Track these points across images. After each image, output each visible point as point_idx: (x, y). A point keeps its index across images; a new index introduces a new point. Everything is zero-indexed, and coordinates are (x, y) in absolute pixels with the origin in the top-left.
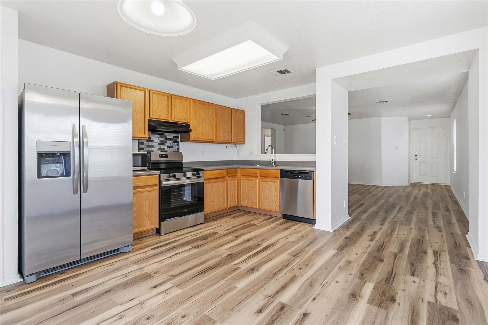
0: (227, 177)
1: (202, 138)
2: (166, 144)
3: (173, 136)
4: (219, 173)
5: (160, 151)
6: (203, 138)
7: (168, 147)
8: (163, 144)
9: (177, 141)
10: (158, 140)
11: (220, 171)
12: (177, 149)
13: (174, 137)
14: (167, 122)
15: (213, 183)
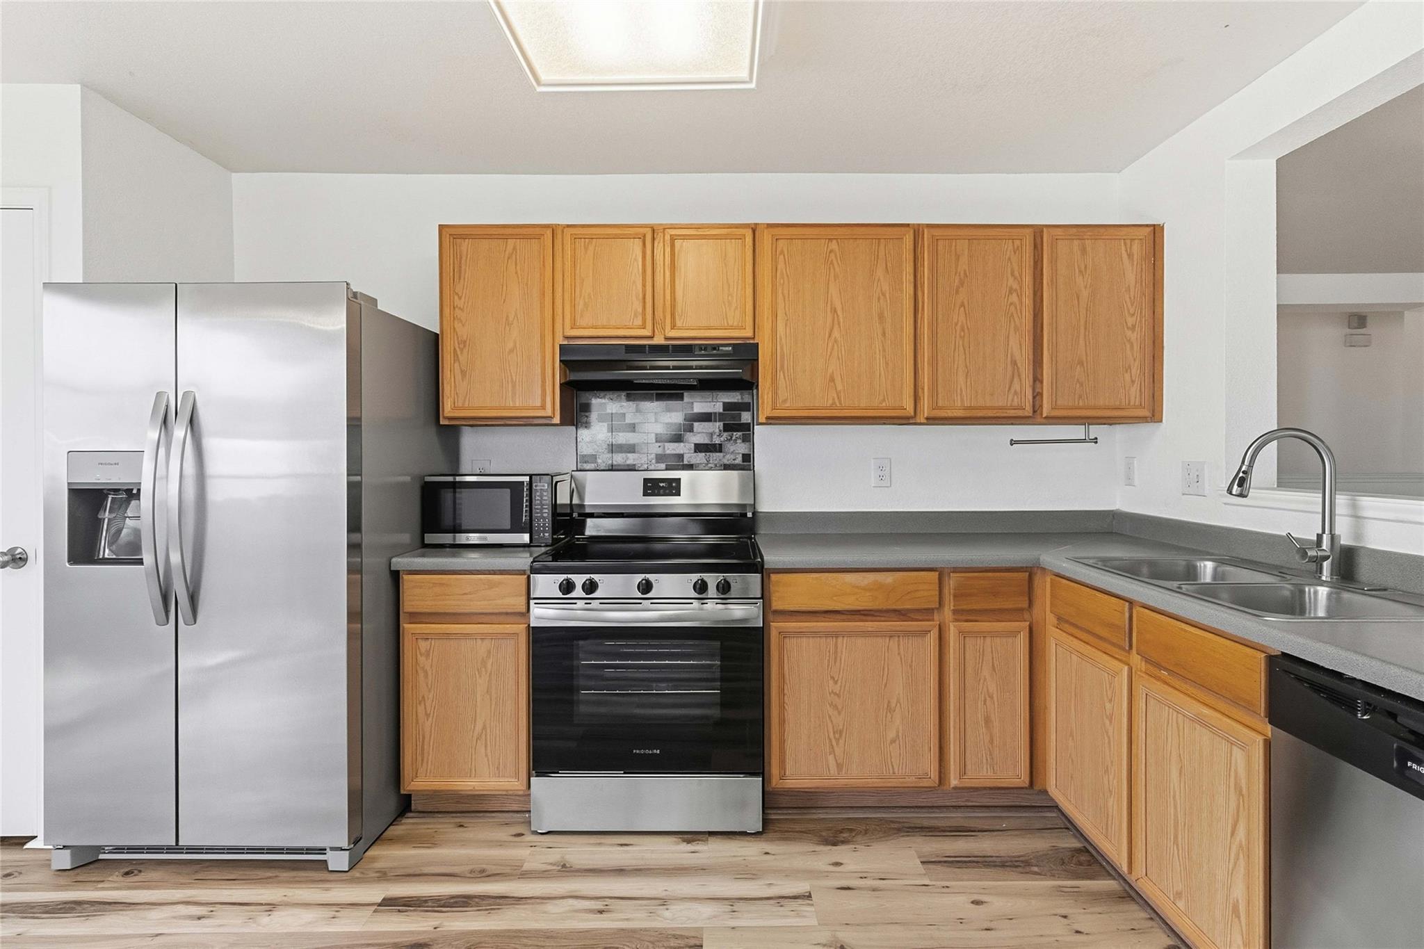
0: (947, 612)
1: (830, 402)
2: (688, 436)
3: (724, 404)
4: (880, 587)
5: (663, 466)
6: (834, 403)
7: (699, 448)
8: (678, 439)
9: (743, 421)
10: (656, 421)
11: (888, 578)
12: (743, 455)
13: (727, 406)
14: (644, 346)
15: (835, 635)
